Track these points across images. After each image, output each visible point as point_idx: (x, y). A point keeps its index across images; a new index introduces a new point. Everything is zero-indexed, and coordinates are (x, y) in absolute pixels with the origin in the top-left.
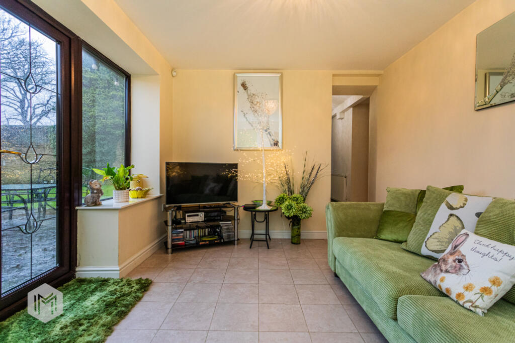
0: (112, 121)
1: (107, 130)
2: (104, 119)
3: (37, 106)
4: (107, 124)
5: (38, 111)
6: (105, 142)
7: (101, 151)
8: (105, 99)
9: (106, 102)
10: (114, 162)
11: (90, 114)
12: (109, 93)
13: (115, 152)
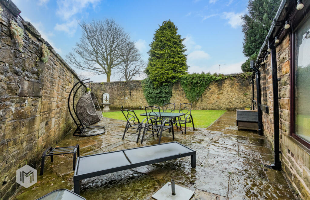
0: (171, 75)
1: (169, 80)
2: (168, 74)
3: (131, 71)
4: (169, 77)
5: (131, 74)
6: (167, 86)
7: (165, 92)
8: (167, 64)
9: (168, 65)
10: (171, 97)
11: (161, 72)
12: (170, 60)
13: (171, 92)
